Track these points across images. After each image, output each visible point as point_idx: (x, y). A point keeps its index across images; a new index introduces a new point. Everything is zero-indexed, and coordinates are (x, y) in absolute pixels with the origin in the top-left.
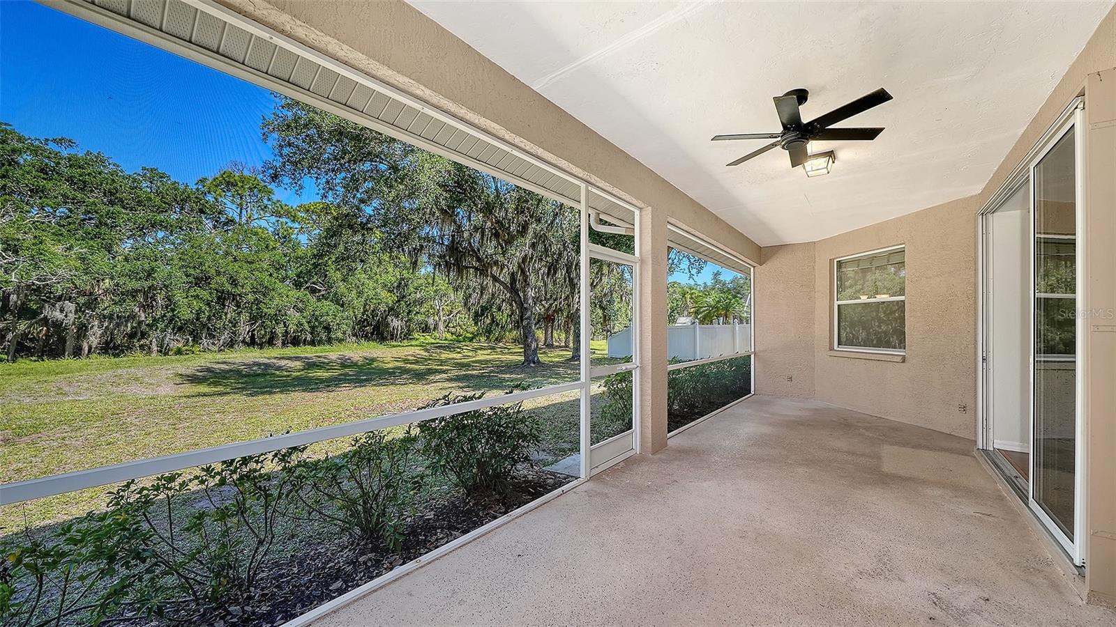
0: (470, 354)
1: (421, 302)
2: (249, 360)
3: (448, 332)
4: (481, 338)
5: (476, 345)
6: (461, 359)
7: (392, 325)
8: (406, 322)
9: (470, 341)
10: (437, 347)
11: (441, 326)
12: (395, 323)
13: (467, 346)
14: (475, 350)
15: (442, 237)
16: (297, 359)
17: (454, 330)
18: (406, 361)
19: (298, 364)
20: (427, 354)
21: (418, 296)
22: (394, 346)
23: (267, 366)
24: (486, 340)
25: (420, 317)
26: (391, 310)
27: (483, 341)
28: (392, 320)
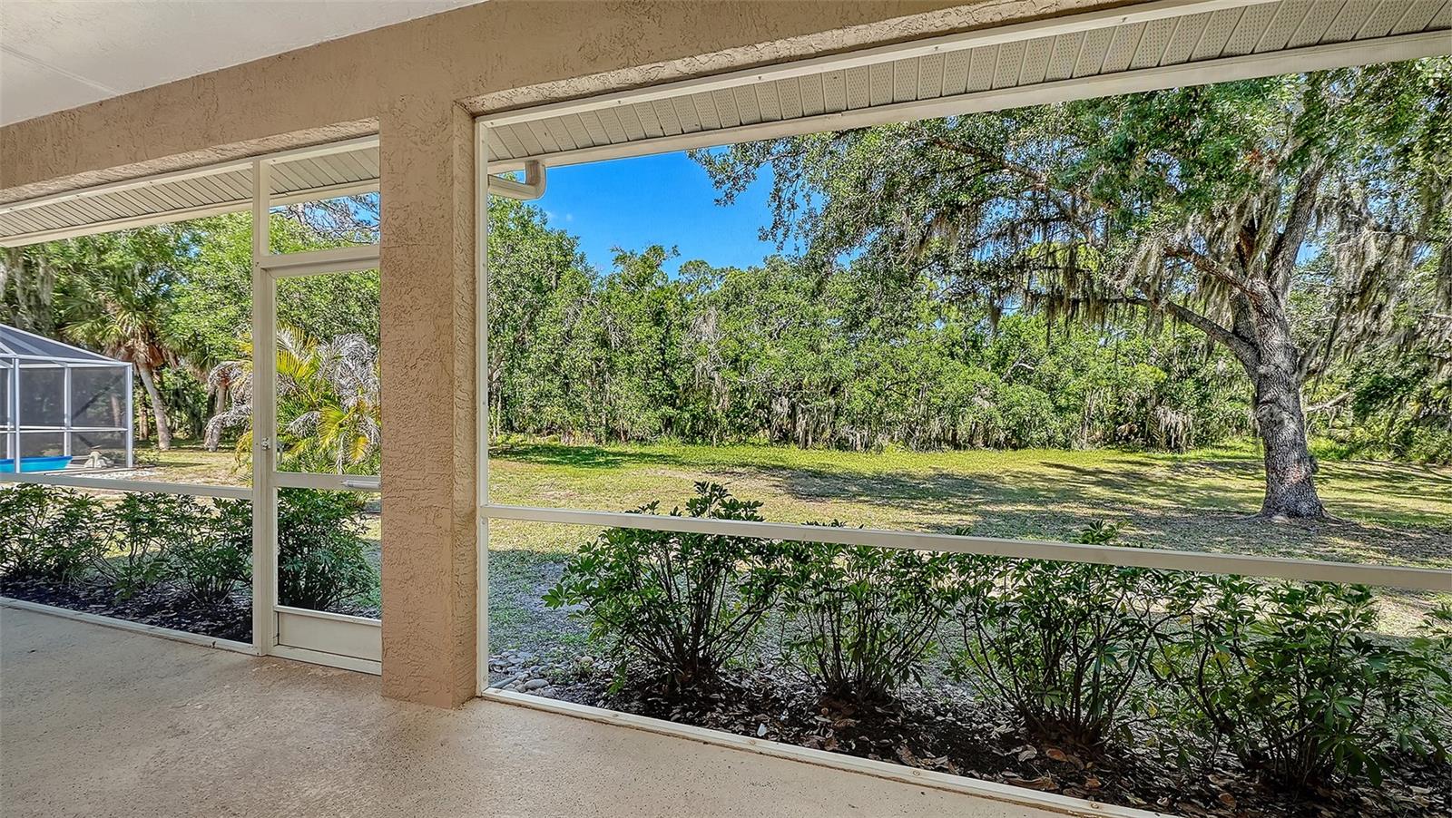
7: (1166, 421)
12: (1171, 418)
24: (1393, 460)
25: (1229, 408)
26: (1163, 394)
27: (1383, 462)
28: (1165, 413)
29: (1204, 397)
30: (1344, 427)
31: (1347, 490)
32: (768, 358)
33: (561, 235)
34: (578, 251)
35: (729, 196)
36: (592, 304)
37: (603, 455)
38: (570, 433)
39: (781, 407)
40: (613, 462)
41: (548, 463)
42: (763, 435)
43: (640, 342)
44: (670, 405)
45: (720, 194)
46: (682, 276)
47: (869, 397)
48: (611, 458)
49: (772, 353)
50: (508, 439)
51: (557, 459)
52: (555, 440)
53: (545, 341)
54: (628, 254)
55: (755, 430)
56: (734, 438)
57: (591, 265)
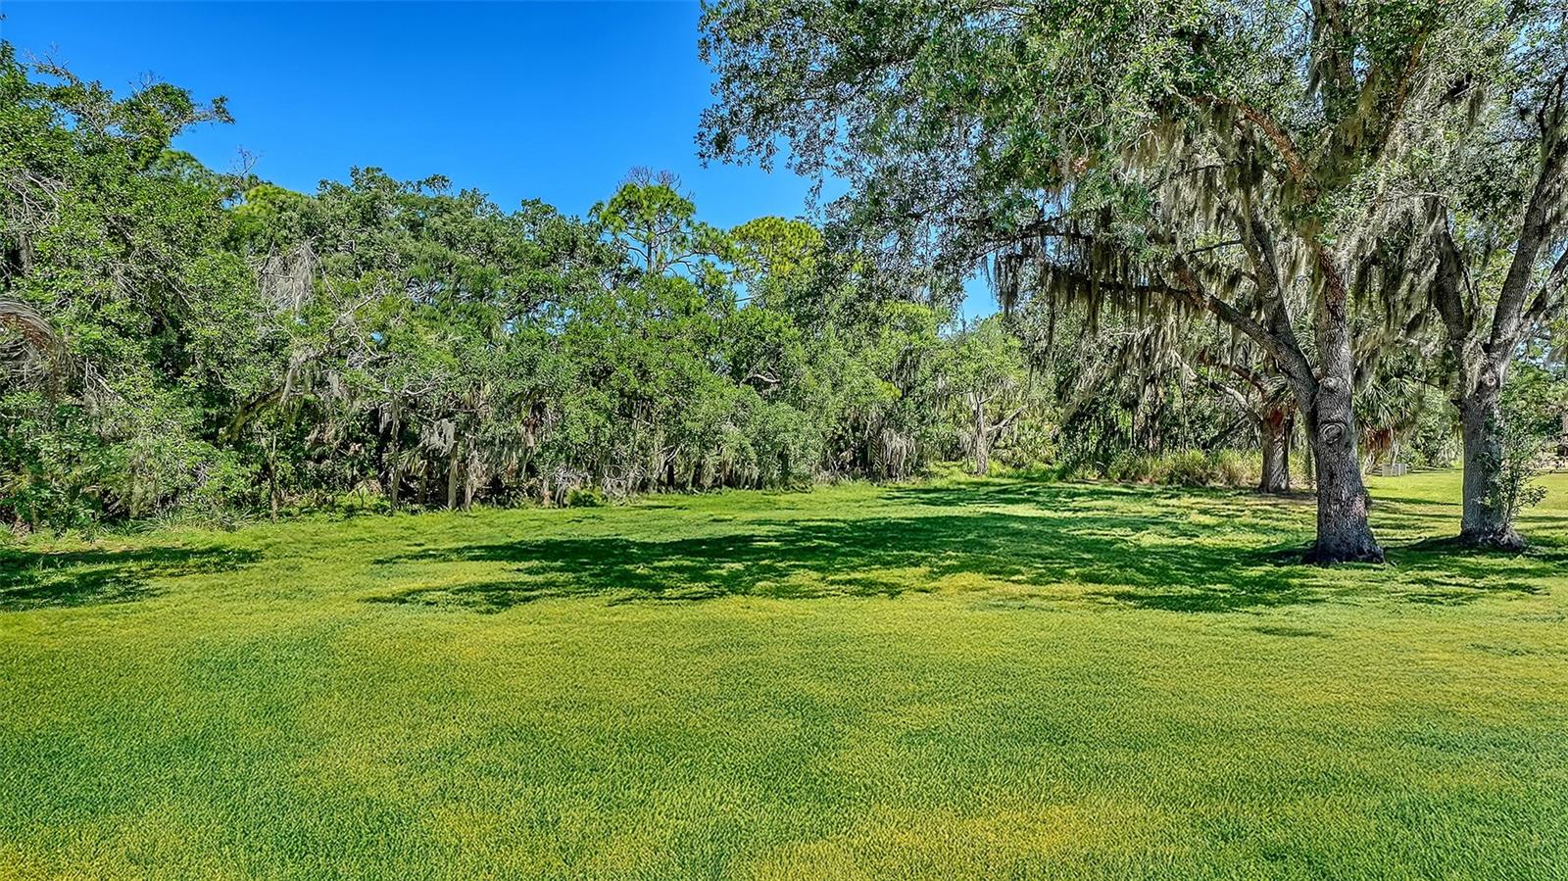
1: (945, 398)
3: (996, 457)
7: (890, 446)
8: (917, 439)
11: (982, 446)
12: (897, 442)
17: (1006, 454)
21: (941, 384)
25: (943, 429)
28: (891, 437)
29: (923, 418)
30: (1006, 448)
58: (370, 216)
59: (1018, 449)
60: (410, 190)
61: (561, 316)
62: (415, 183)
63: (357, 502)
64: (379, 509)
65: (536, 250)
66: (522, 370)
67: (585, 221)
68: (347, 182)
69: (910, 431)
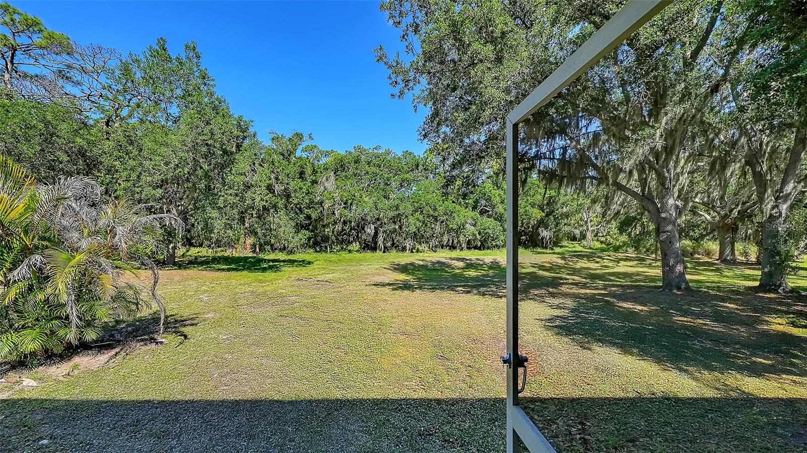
0: (610, 264)
1: (567, 215)
2: (434, 260)
3: (598, 240)
4: (628, 249)
5: (620, 255)
6: (596, 269)
7: (542, 235)
8: (554, 232)
9: (615, 251)
10: (574, 256)
11: (589, 235)
12: (545, 233)
13: (609, 256)
14: (618, 261)
15: (552, 151)
16: (462, 260)
17: (603, 239)
18: (542, 268)
19: (461, 264)
20: (563, 262)
21: (565, 210)
22: (539, 253)
23: (443, 264)
24: (635, 251)
25: (567, 228)
26: (542, 223)
27: (631, 252)
28: (542, 231)
29: (557, 224)
30: (603, 236)
31: (631, 266)
32: (365, 202)
33: (240, 117)
34: (252, 130)
35: (402, 93)
36: (261, 165)
37: (265, 262)
38: (232, 246)
39: (370, 230)
40: (274, 266)
41: (229, 270)
42: (355, 246)
43: (295, 191)
44: (307, 230)
45: (396, 91)
46: (303, 153)
47: (419, 224)
48: (271, 264)
49: (366, 199)
50: (188, 251)
51: (233, 266)
52: (222, 251)
53: (230, 188)
54: (280, 136)
55: (350, 243)
56: (339, 248)
57: (260, 140)
58: (357, 161)
59: (608, 237)
60: (370, 151)
61: (412, 190)
62: (372, 148)
63: (352, 249)
64: (357, 251)
65: (406, 168)
66: (395, 208)
67: (422, 156)
68: (353, 151)
69: (551, 229)
